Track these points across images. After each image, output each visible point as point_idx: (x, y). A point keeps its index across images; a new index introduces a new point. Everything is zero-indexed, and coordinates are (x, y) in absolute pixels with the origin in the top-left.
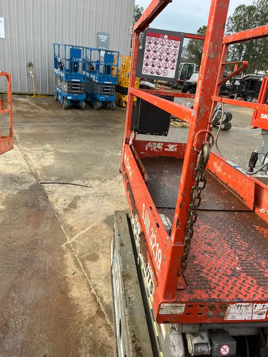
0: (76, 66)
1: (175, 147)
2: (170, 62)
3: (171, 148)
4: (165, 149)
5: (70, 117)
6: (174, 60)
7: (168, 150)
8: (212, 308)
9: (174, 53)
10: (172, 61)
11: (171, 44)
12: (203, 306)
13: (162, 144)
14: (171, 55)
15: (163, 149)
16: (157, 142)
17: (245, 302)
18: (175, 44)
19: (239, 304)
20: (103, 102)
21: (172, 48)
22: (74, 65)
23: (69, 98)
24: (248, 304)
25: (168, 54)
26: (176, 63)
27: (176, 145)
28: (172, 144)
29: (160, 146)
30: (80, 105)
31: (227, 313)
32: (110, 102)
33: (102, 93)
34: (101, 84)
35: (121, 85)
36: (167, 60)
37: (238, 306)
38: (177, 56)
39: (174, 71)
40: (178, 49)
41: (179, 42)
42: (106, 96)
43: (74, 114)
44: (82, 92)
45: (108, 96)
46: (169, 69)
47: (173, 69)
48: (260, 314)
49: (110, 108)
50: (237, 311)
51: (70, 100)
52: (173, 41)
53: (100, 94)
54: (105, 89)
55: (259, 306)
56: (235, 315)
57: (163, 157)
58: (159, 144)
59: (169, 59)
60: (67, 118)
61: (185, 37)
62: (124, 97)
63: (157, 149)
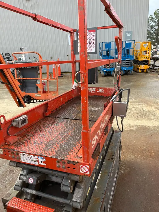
0: (108, 53)
1: (103, 90)
2: (92, 44)
3: (101, 91)
4: (98, 92)
5: (103, 81)
6: (94, 42)
7: (99, 92)
8: (13, 153)
9: (93, 39)
10: (93, 43)
11: (91, 34)
12: (10, 152)
13: (95, 89)
14: (92, 40)
15: (96, 92)
16: (92, 88)
17: (26, 153)
18: (93, 34)
19: (24, 153)
20: (125, 71)
21: (92, 36)
22: (108, 52)
23: (105, 70)
24: (27, 154)
25: (90, 40)
26: (95, 44)
27: (103, 89)
28: (101, 88)
29: (94, 90)
30: (111, 74)
31: (20, 157)
32: (129, 70)
33: (124, 65)
34: (124, 61)
35: (138, 60)
36: (90, 43)
37: (23, 154)
38: (95, 40)
39: (95, 48)
40: (95, 36)
41: (95, 32)
42: (127, 67)
43: (107, 79)
44: (112, 66)
45: (128, 67)
46: (92, 48)
47: (94, 47)
48: (35, 162)
49: (130, 74)
50: (24, 157)
51: (105, 72)
52: (92, 33)
53: (123, 67)
54: (126, 63)
55: (33, 157)
56: (24, 159)
57: (97, 96)
58: (93, 89)
59: (91, 42)
60: (101, 82)
61: (98, 29)
62: (140, 66)
63: (92, 91)
